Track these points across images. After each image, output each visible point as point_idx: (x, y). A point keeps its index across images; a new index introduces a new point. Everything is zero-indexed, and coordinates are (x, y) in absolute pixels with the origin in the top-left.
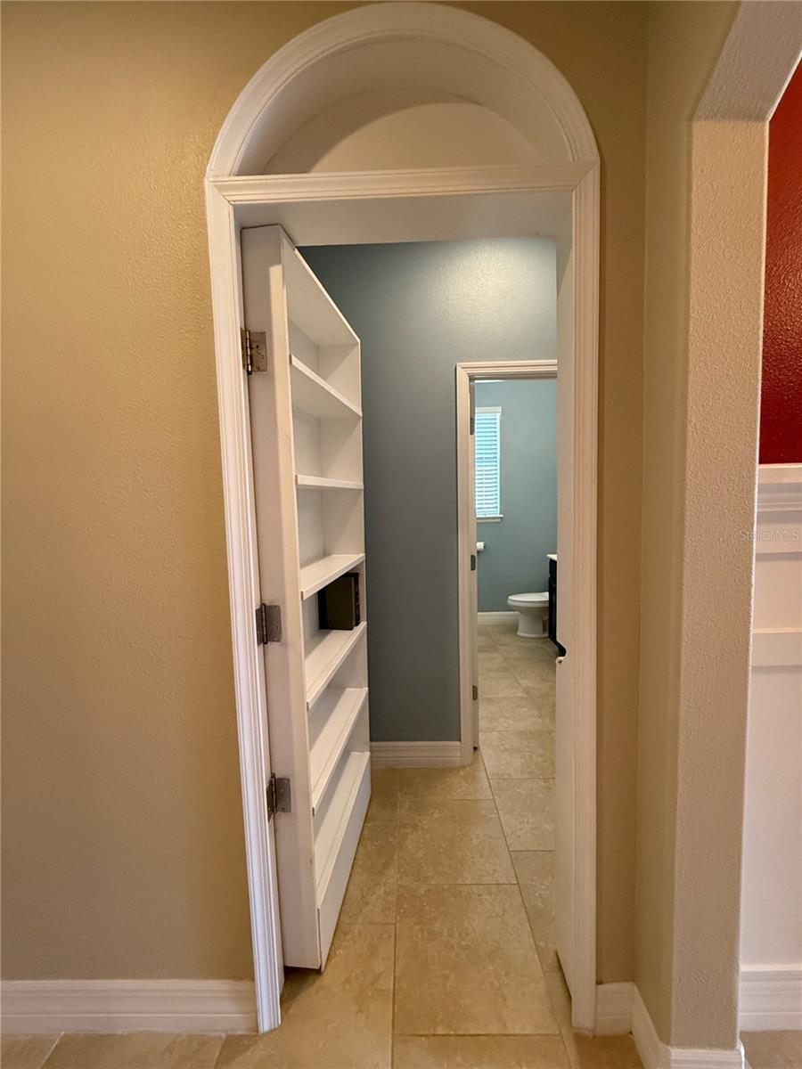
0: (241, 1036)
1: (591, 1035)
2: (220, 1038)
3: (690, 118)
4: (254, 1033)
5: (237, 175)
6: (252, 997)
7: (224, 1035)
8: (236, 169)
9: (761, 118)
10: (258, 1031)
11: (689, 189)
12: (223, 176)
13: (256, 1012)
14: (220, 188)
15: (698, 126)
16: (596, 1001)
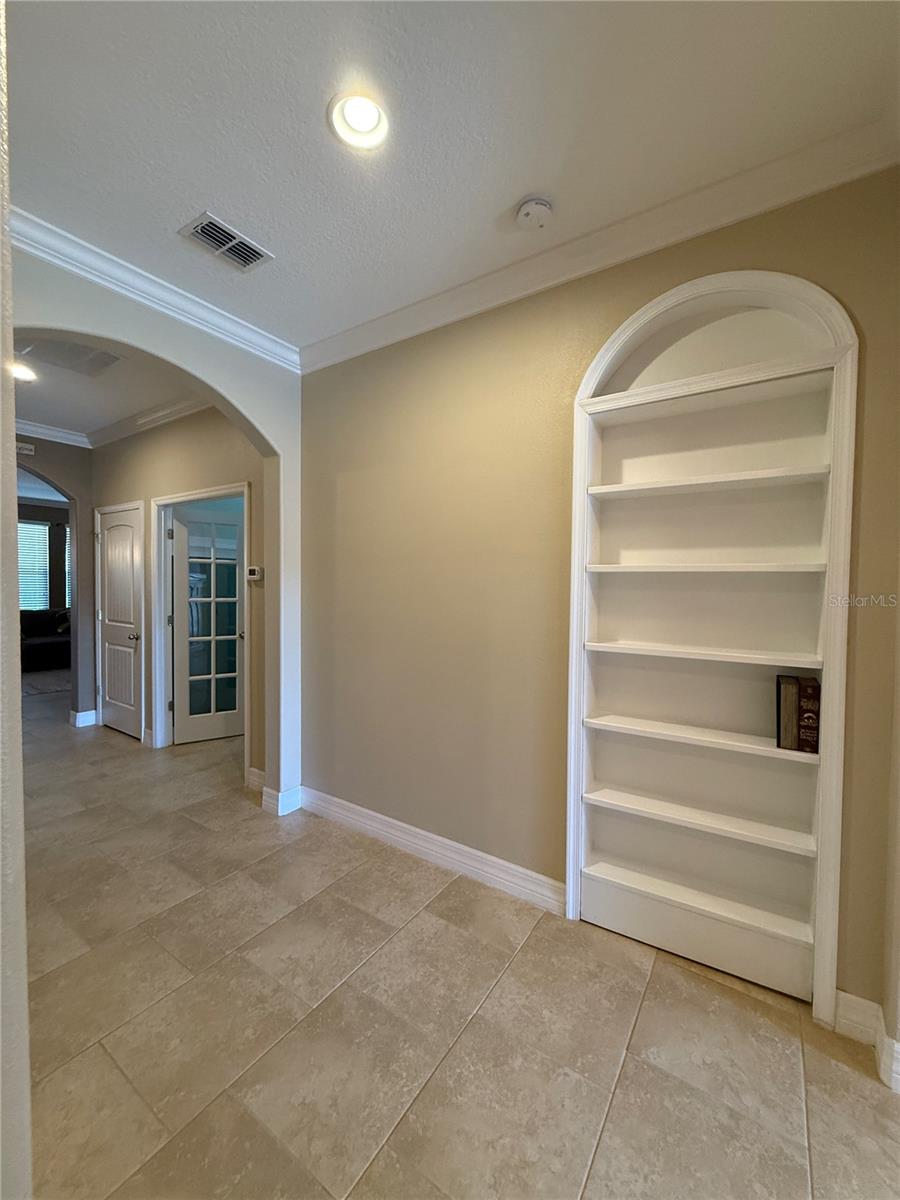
0: (554, 915)
1: (830, 1029)
4: (563, 917)
5: (593, 396)
6: (564, 893)
7: (545, 910)
8: (591, 394)
12: (584, 399)
13: (565, 904)
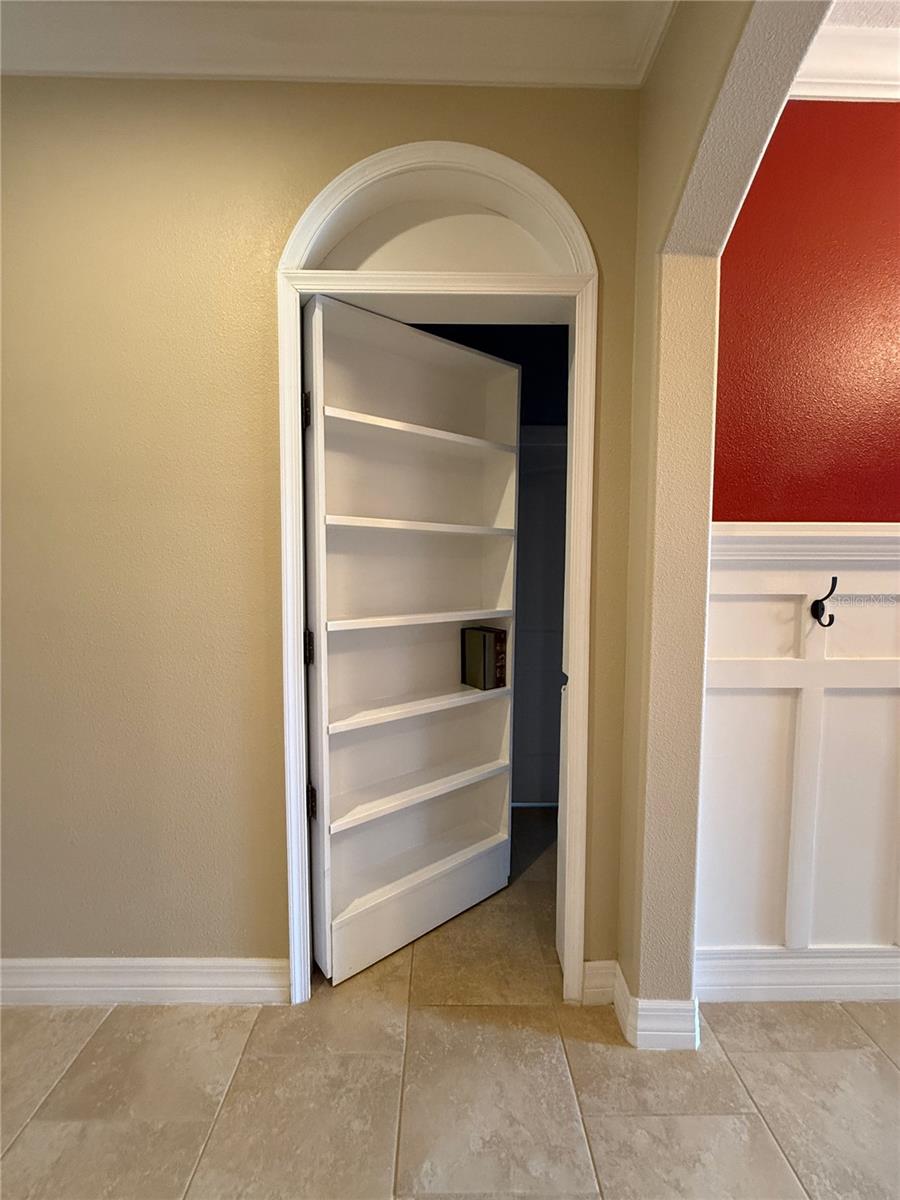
0: (275, 1007)
1: (579, 1005)
2: (257, 1008)
3: (660, 252)
4: (287, 1005)
5: (304, 268)
6: (286, 972)
7: (260, 1006)
8: (302, 265)
9: (714, 255)
10: (290, 1002)
11: (660, 304)
12: (292, 268)
13: (289, 986)
14: (289, 278)
15: (666, 258)
16: (584, 977)
